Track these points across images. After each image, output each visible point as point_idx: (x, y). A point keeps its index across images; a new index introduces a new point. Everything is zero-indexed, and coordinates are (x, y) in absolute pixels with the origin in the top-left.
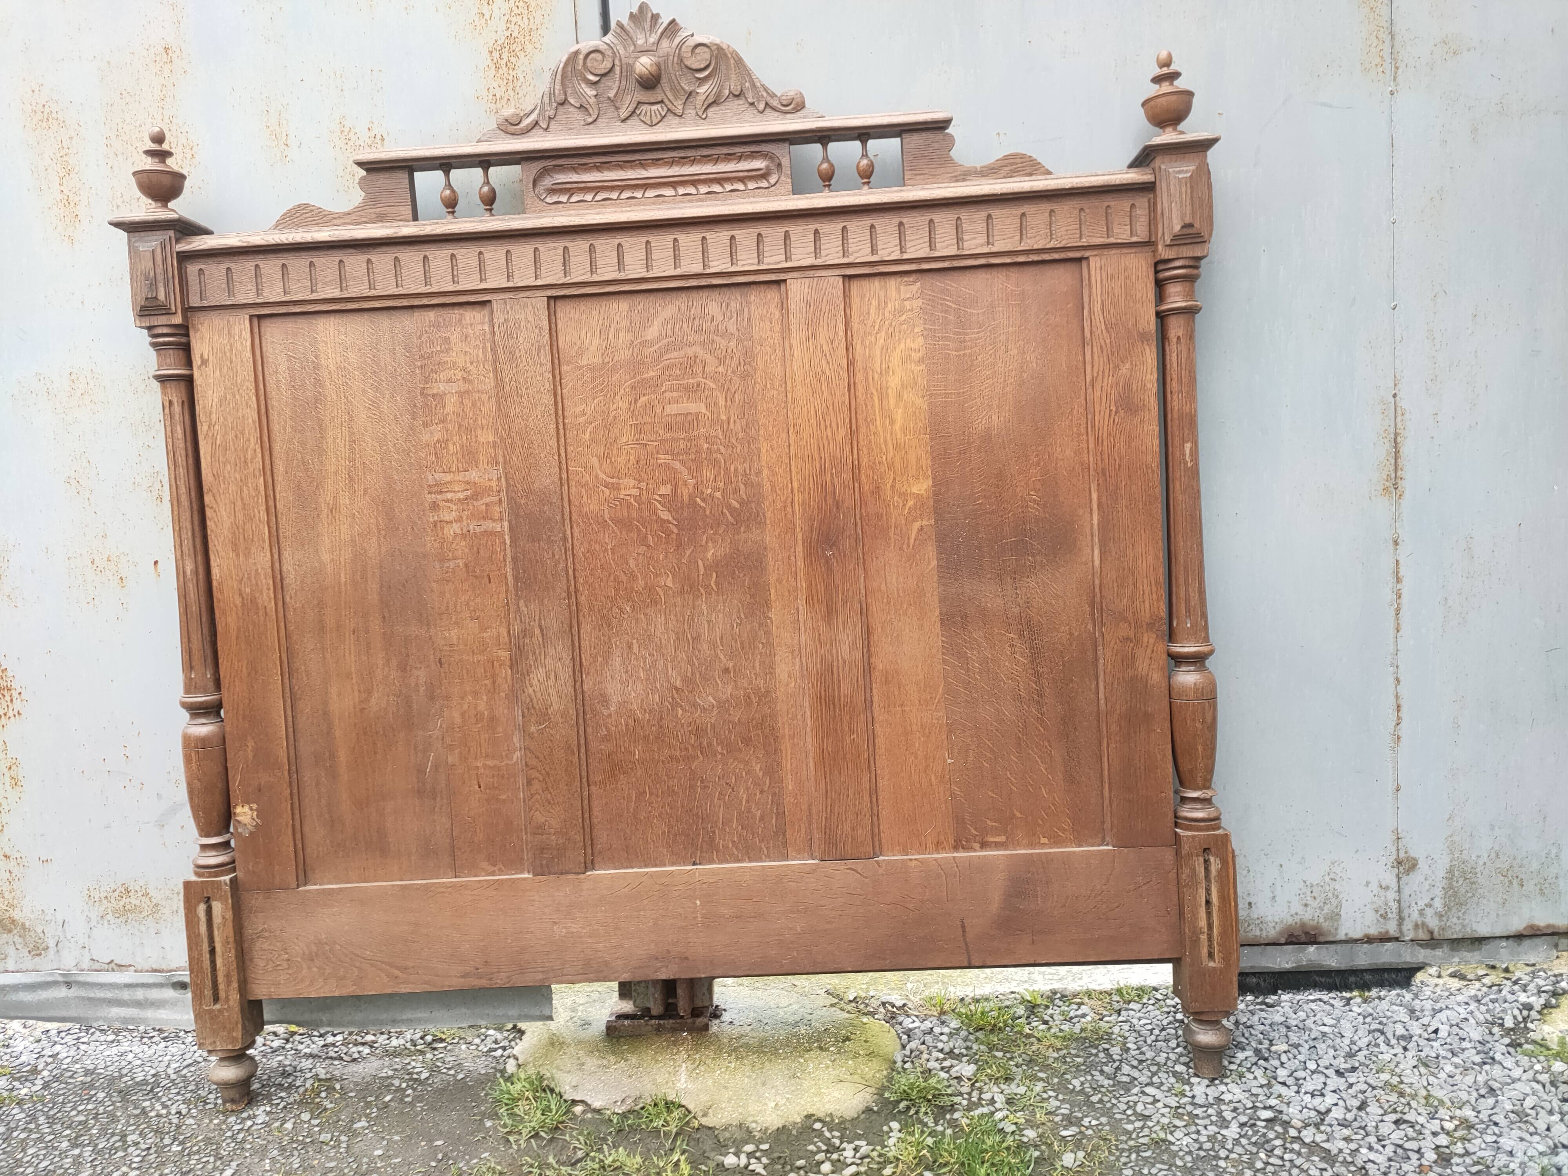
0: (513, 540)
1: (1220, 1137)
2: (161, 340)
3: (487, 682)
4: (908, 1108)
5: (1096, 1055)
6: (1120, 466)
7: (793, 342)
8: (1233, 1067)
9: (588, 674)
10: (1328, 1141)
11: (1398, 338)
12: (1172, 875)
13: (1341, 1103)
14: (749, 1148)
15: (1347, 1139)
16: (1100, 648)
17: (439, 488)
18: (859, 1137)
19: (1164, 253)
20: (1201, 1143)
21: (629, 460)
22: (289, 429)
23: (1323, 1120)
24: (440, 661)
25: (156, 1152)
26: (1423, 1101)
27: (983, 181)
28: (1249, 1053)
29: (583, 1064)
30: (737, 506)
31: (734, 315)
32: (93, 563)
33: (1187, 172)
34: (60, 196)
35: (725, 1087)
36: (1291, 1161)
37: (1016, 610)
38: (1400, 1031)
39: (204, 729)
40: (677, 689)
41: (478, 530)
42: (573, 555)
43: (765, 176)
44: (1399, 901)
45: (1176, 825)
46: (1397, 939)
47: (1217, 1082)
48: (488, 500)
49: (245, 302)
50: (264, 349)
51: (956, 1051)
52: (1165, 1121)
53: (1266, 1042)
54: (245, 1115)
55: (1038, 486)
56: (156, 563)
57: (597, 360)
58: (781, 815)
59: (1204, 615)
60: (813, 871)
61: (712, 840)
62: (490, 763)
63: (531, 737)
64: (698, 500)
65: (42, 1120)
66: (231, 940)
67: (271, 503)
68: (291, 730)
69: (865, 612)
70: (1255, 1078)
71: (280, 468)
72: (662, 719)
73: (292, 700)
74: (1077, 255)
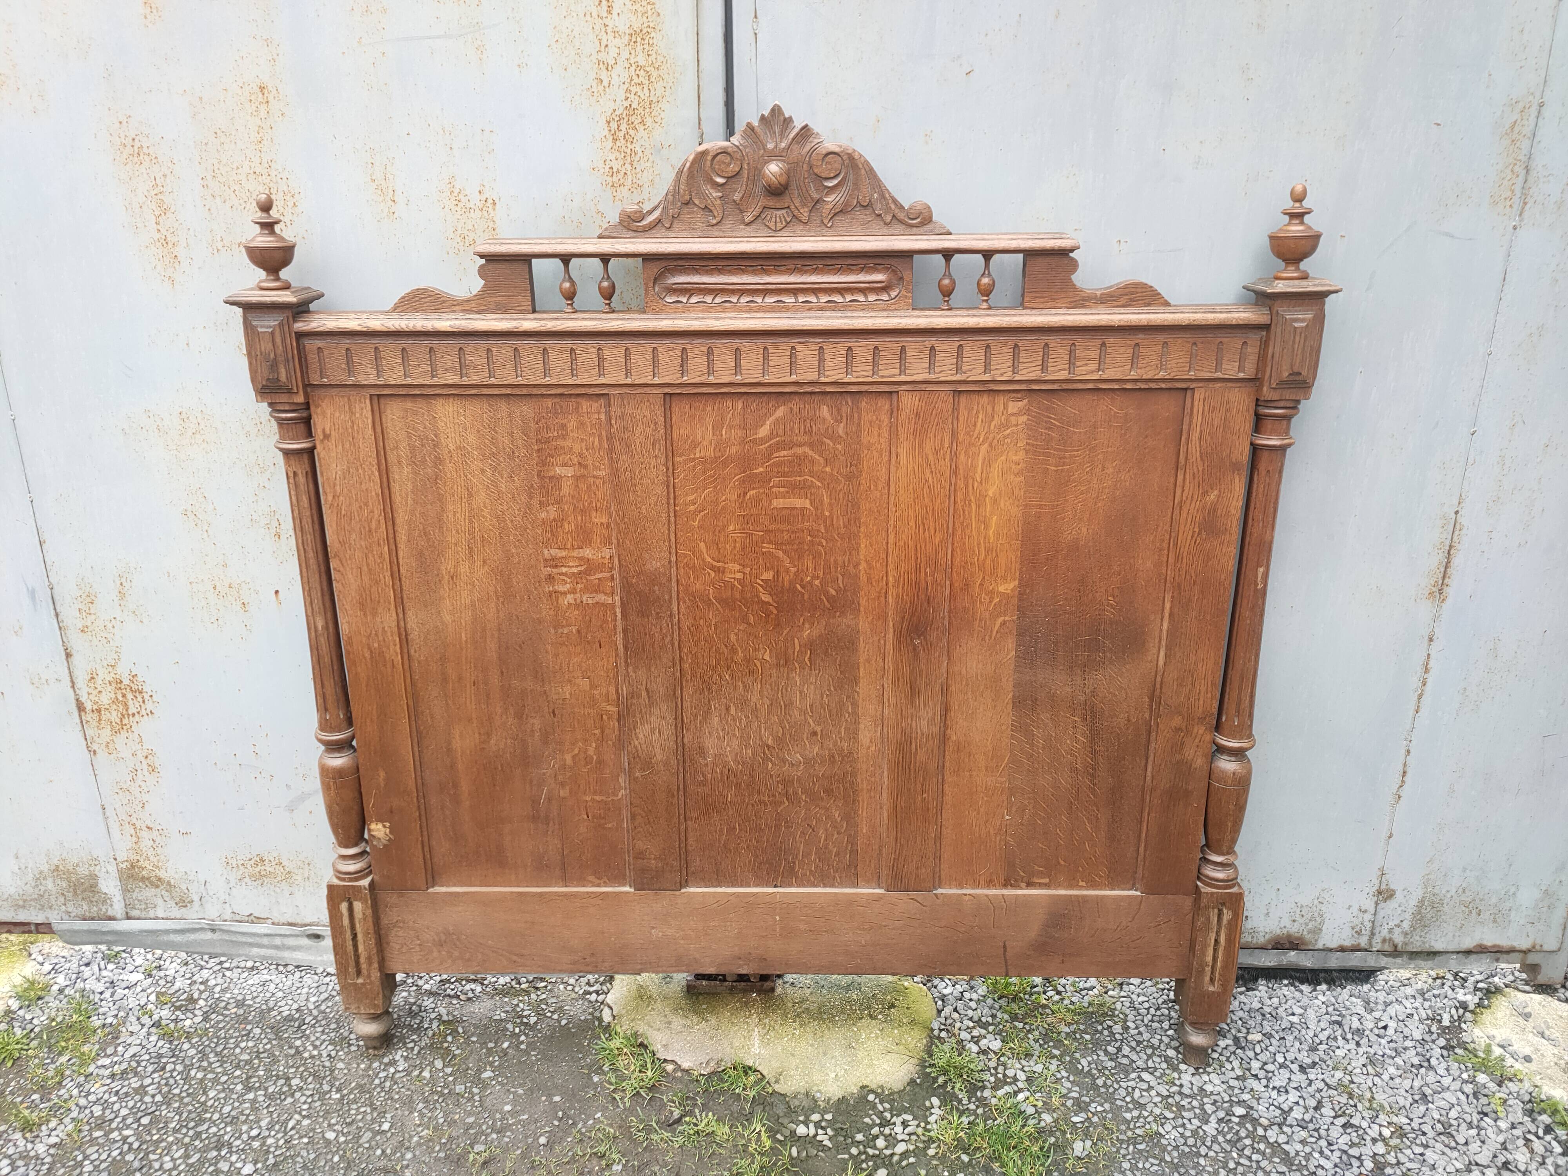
0: (624, 615)
1: (1201, 1133)
2: (284, 415)
3: (597, 732)
4: (946, 1082)
5: (1101, 1032)
6: (1195, 582)
7: (900, 450)
8: (1215, 1055)
9: (688, 730)
10: (1287, 1143)
11: (1471, 461)
12: (1189, 917)
13: (1301, 1102)
14: (816, 1117)
15: (1303, 1142)
16: (1154, 734)
17: (554, 562)
18: (906, 1110)
19: (1267, 393)
20: (1186, 1138)
21: (735, 547)
22: (410, 502)
23: (1285, 1119)
24: (554, 712)
25: (319, 1099)
26: (1367, 1105)
27: (1101, 309)
28: (1230, 1042)
29: (670, 1023)
30: (834, 593)
31: (844, 419)
32: (215, 588)
33: (1302, 320)
34: (158, 236)
35: (793, 1055)
36: (1258, 1162)
37: (1082, 698)
38: (1356, 1024)
39: (338, 761)
40: (768, 746)
41: (590, 601)
42: (679, 628)
43: (886, 289)
44: (1373, 922)
45: (1199, 878)
46: (1366, 950)
47: (1201, 1070)
48: (600, 575)
49: (366, 383)
50: (384, 425)
51: (984, 1020)
52: (1157, 1111)
53: (1244, 1030)
54: (386, 1060)
55: (1116, 592)
56: (277, 592)
57: (710, 453)
58: (854, 852)
59: (1251, 716)
60: (878, 898)
61: (793, 868)
62: (597, 798)
63: (636, 779)
64: (798, 586)
65: (212, 1058)
66: (371, 931)
67: (395, 568)
68: (418, 763)
69: (945, 692)
70: (1233, 1069)
71: (402, 537)
72: (753, 770)
73: (419, 737)
74: (1184, 385)
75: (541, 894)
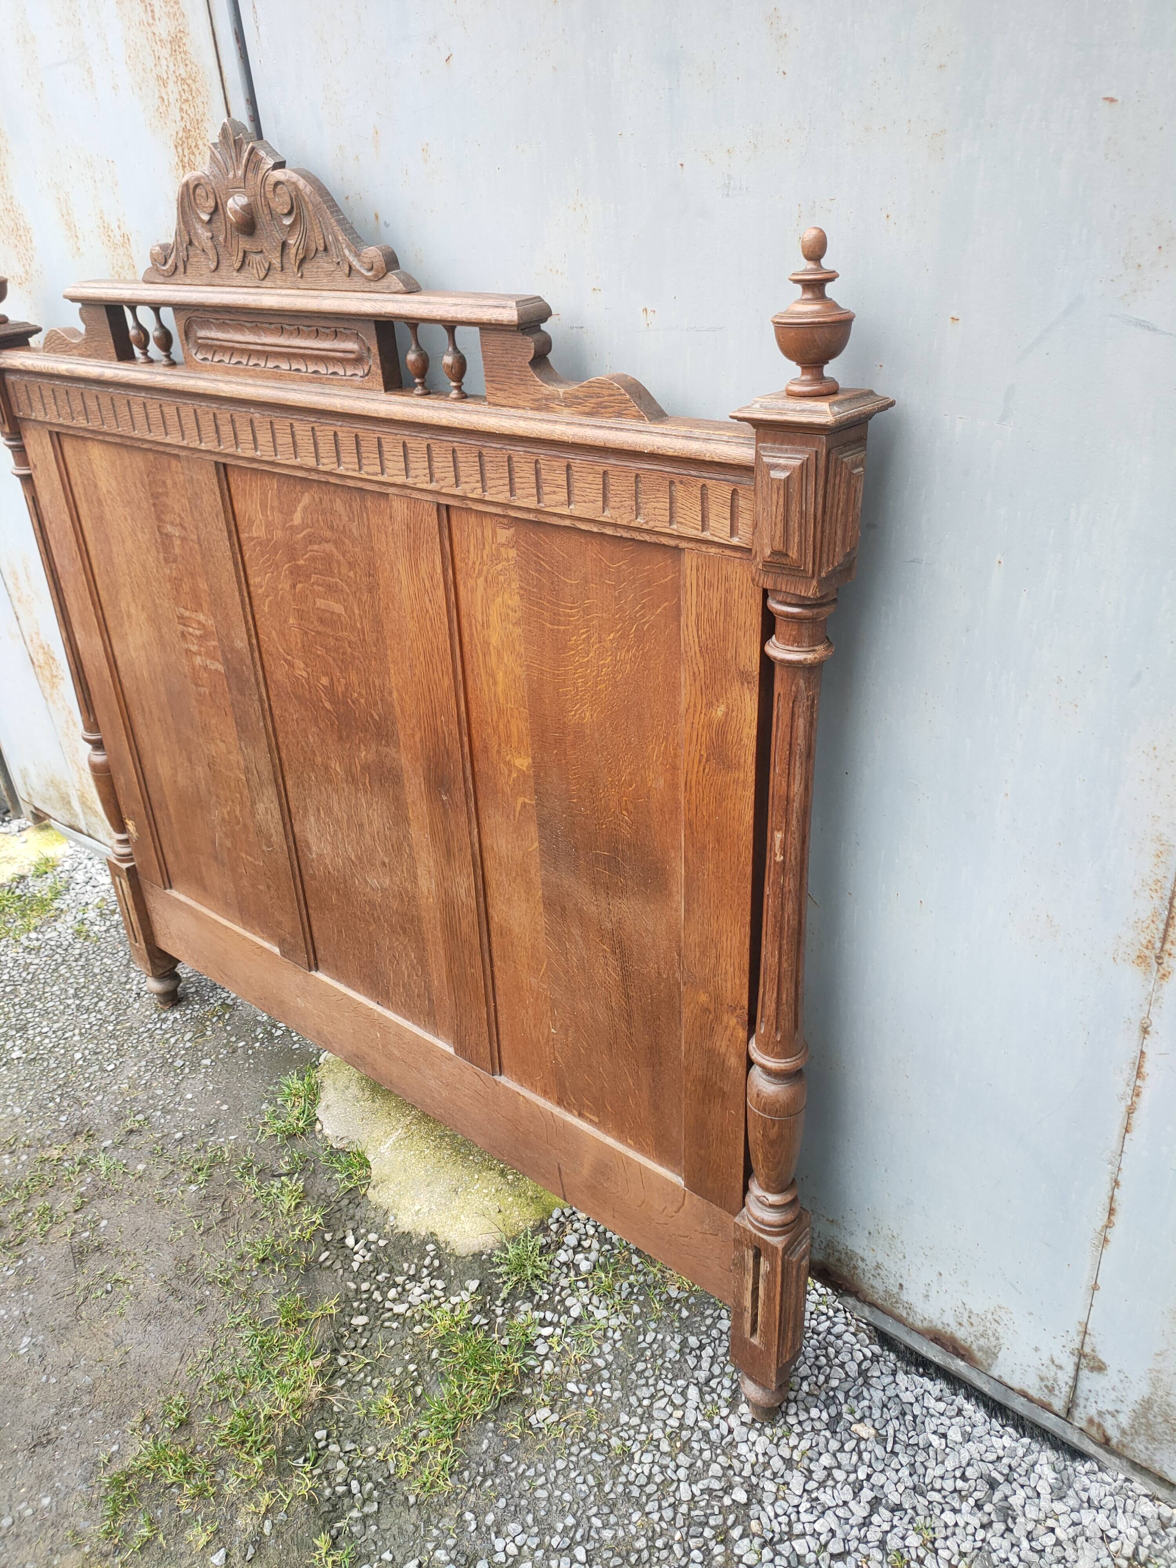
0: (228, 685)
1: (672, 1488)
6: (708, 824)
8: (792, 1420)
13: (825, 1537)
14: (372, 1237)
17: (183, 621)
18: (444, 1278)
20: (650, 1482)
21: (297, 643)
23: (781, 1541)
25: (100, 1025)
27: (565, 415)
28: (827, 1415)
29: (348, 1088)
30: (377, 718)
31: (356, 518)
33: (783, 468)
37: (609, 925)
38: (1015, 1501)
39: (98, 758)
40: (352, 862)
41: (212, 667)
42: (272, 715)
43: (359, 363)
44: (1073, 1388)
46: (1063, 1418)
47: (758, 1425)
48: (213, 643)
49: (42, 419)
52: (658, 1434)
53: (858, 1415)
54: (163, 1016)
55: (630, 807)
57: (263, 534)
58: (431, 1001)
60: (451, 1058)
61: (388, 993)
64: (349, 701)
70: (794, 1448)
72: (346, 880)
74: (668, 543)
75: (226, 928)
